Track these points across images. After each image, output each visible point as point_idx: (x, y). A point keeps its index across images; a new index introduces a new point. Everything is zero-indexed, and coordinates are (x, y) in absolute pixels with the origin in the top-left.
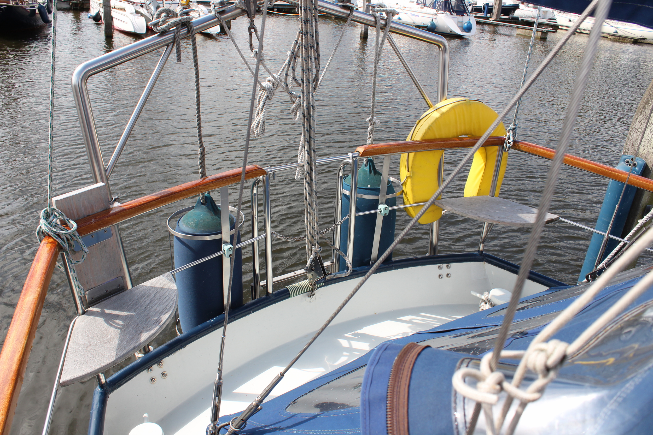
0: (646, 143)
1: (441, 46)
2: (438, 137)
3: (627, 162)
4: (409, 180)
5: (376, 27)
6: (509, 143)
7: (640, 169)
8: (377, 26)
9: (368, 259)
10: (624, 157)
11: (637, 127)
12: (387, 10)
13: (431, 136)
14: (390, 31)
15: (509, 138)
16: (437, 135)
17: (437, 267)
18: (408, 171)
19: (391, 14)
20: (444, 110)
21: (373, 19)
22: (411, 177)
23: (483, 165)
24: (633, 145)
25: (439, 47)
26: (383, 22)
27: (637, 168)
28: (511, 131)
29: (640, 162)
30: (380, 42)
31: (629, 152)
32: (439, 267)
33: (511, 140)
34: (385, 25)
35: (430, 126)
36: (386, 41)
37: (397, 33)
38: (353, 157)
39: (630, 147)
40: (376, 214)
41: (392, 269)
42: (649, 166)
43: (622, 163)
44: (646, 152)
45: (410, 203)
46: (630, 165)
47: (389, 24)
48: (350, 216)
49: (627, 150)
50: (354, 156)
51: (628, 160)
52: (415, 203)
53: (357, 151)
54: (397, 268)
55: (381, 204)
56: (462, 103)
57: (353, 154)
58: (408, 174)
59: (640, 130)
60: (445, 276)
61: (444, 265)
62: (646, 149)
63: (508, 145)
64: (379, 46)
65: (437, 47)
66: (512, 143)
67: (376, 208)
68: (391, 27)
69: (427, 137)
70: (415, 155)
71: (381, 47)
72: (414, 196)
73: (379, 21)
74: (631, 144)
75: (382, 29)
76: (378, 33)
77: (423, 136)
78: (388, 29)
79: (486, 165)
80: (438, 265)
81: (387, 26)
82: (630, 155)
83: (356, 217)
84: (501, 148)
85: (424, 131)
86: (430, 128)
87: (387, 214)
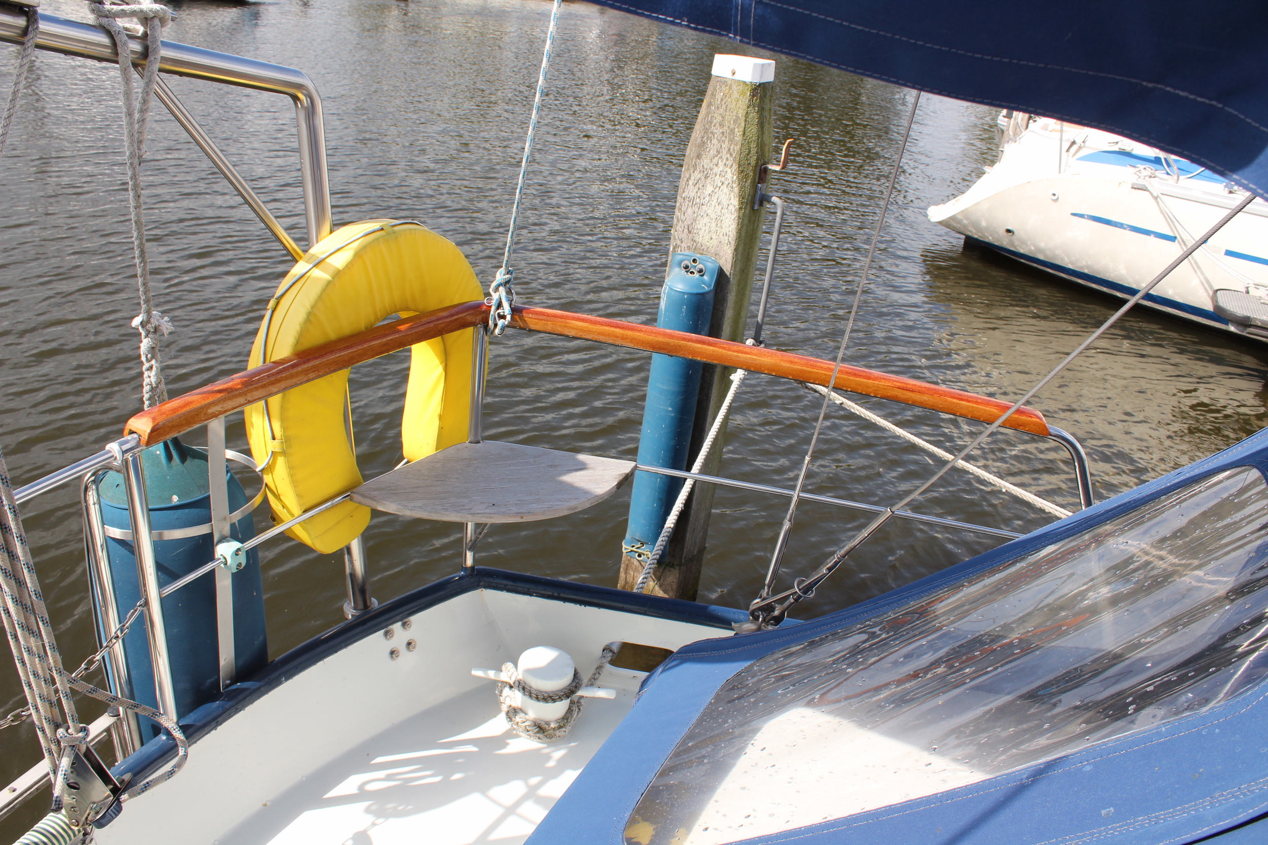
0: (714, 225)
1: (301, 96)
2: (333, 336)
3: (686, 267)
4: (281, 461)
5: (117, 62)
6: (503, 317)
7: (711, 278)
8: (120, 59)
9: (213, 680)
10: (679, 257)
11: (692, 195)
12: (142, 11)
13: (316, 338)
14: (161, 70)
15: (500, 305)
16: (331, 330)
17: (383, 638)
18: (274, 438)
19: (157, 22)
20: (339, 261)
21: (104, 40)
22: (284, 453)
23: (439, 369)
24: (690, 232)
25: (295, 98)
26: (136, 46)
27: (705, 277)
28: (501, 289)
29: (710, 265)
30: (137, 105)
31: (684, 245)
32: (386, 634)
33: (506, 309)
34: (145, 54)
35: (310, 315)
36: (154, 102)
37: (181, 74)
38: (124, 452)
39: (684, 236)
40: (212, 573)
41: (280, 683)
42: (725, 270)
43: (677, 270)
44: (714, 242)
45: (292, 515)
46: (692, 273)
47: (155, 51)
48: (147, 603)
49: (679, 243)
50: (125, 447)
51: (686, 262)
52: (305, 511)
53: (131, 432)
54: (289, 675)
55: (220, 541)
56: (377, 239)
57: (121, 444)
58: (275, 446)
59: (698, 200)
60: (402, 648)
61: (397, 627)
62: (714, 237)
63: (501, 323)
64: (137, 116)
65: (290, 99)
66: (509, 318)
67: (211, 557)
68: (164, 59)
69: (309, 343)
70: (283, 398)
71: (142, 121)
72: (299, 496)
73: (125, 44)
74: (686, 231)
75: (135, 65)
76: (127, 80)
77: (298, 342)
78: (157, 66)
79: (446, 369)
80: (382, 632)
81: (151, 58)
82: (687, 253)
83: (163, 601)
84: (482, 331)
85: (298, 328)
86: (310, 318)
87: (244, 564)
